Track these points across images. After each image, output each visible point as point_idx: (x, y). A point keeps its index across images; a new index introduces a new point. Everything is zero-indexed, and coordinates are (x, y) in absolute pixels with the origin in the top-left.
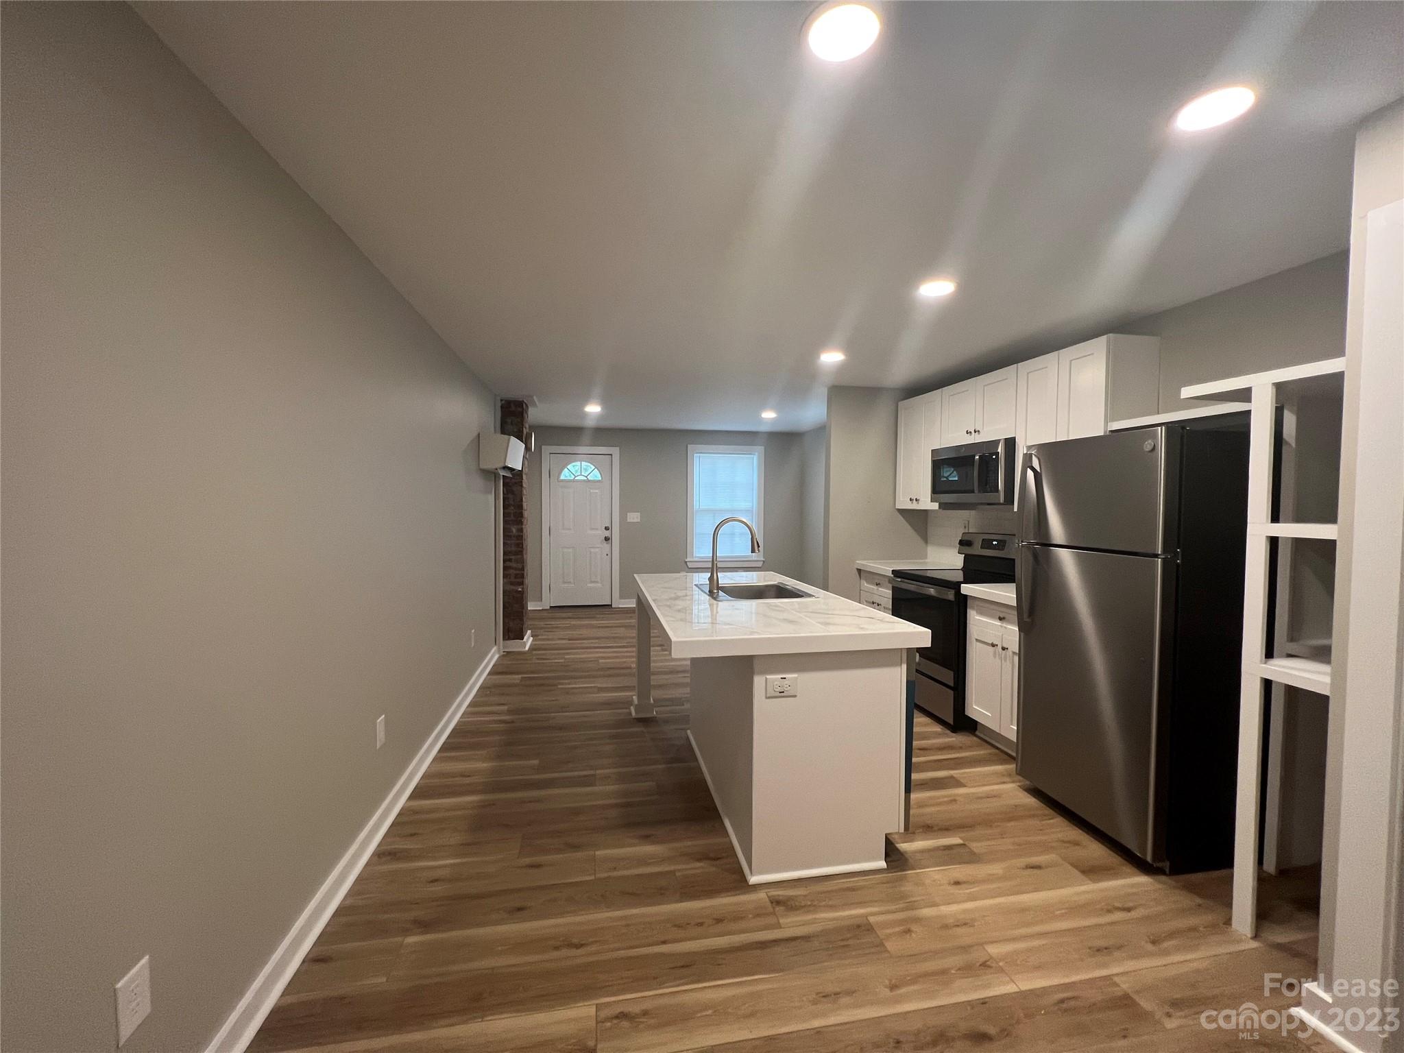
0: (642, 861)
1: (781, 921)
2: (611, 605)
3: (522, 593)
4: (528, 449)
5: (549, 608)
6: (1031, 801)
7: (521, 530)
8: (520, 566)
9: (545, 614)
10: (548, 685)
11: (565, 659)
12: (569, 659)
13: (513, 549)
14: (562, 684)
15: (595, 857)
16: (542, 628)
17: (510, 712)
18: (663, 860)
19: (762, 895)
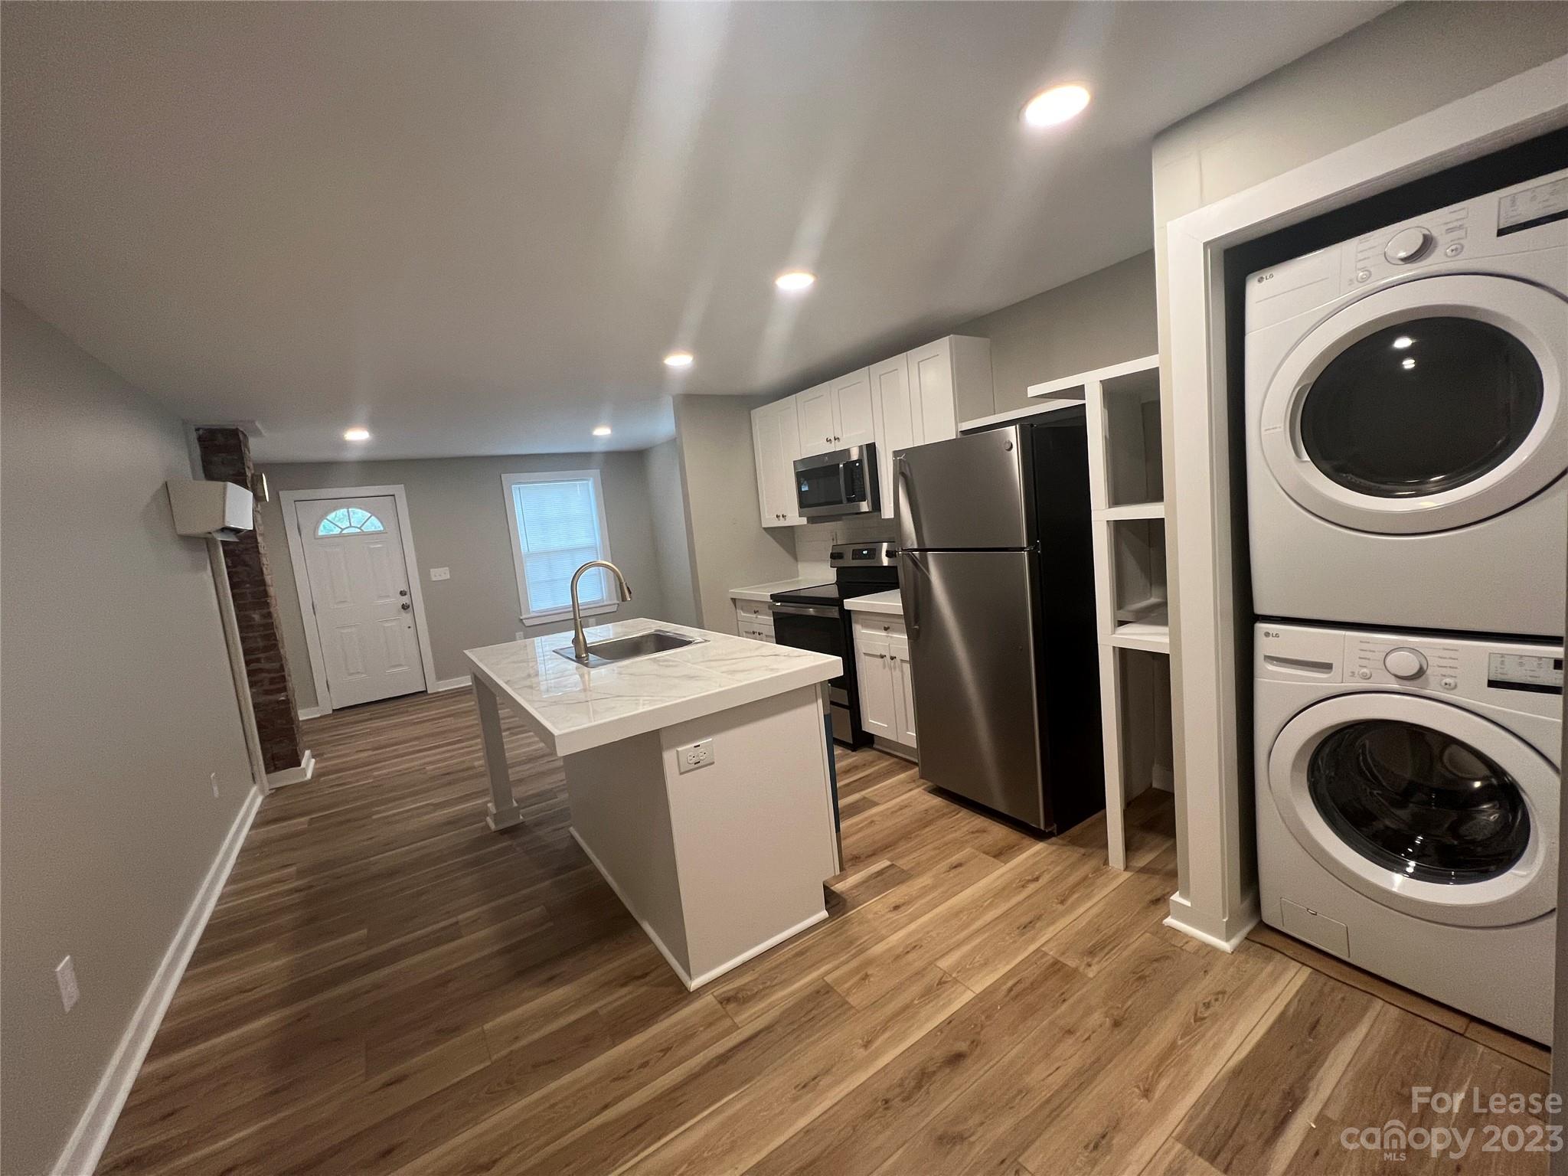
0: (552, 1014)
1: (737, 1020)
2: (426, 691)
3: (287, 702)
4: (258, 498)
5: (331, 712)
6: (937, 801)
7: (269, 615)
8: (276, 665)
9: (329, 721)
10: (356, 820)
11: (375, 777)
12: (379, 776)
13: (261, 644)
14: (378, 812)
15: (484, 1032)
16: (328, 743)
17: (301, 874)
18: (579, 1003)
19: (709, 998)
